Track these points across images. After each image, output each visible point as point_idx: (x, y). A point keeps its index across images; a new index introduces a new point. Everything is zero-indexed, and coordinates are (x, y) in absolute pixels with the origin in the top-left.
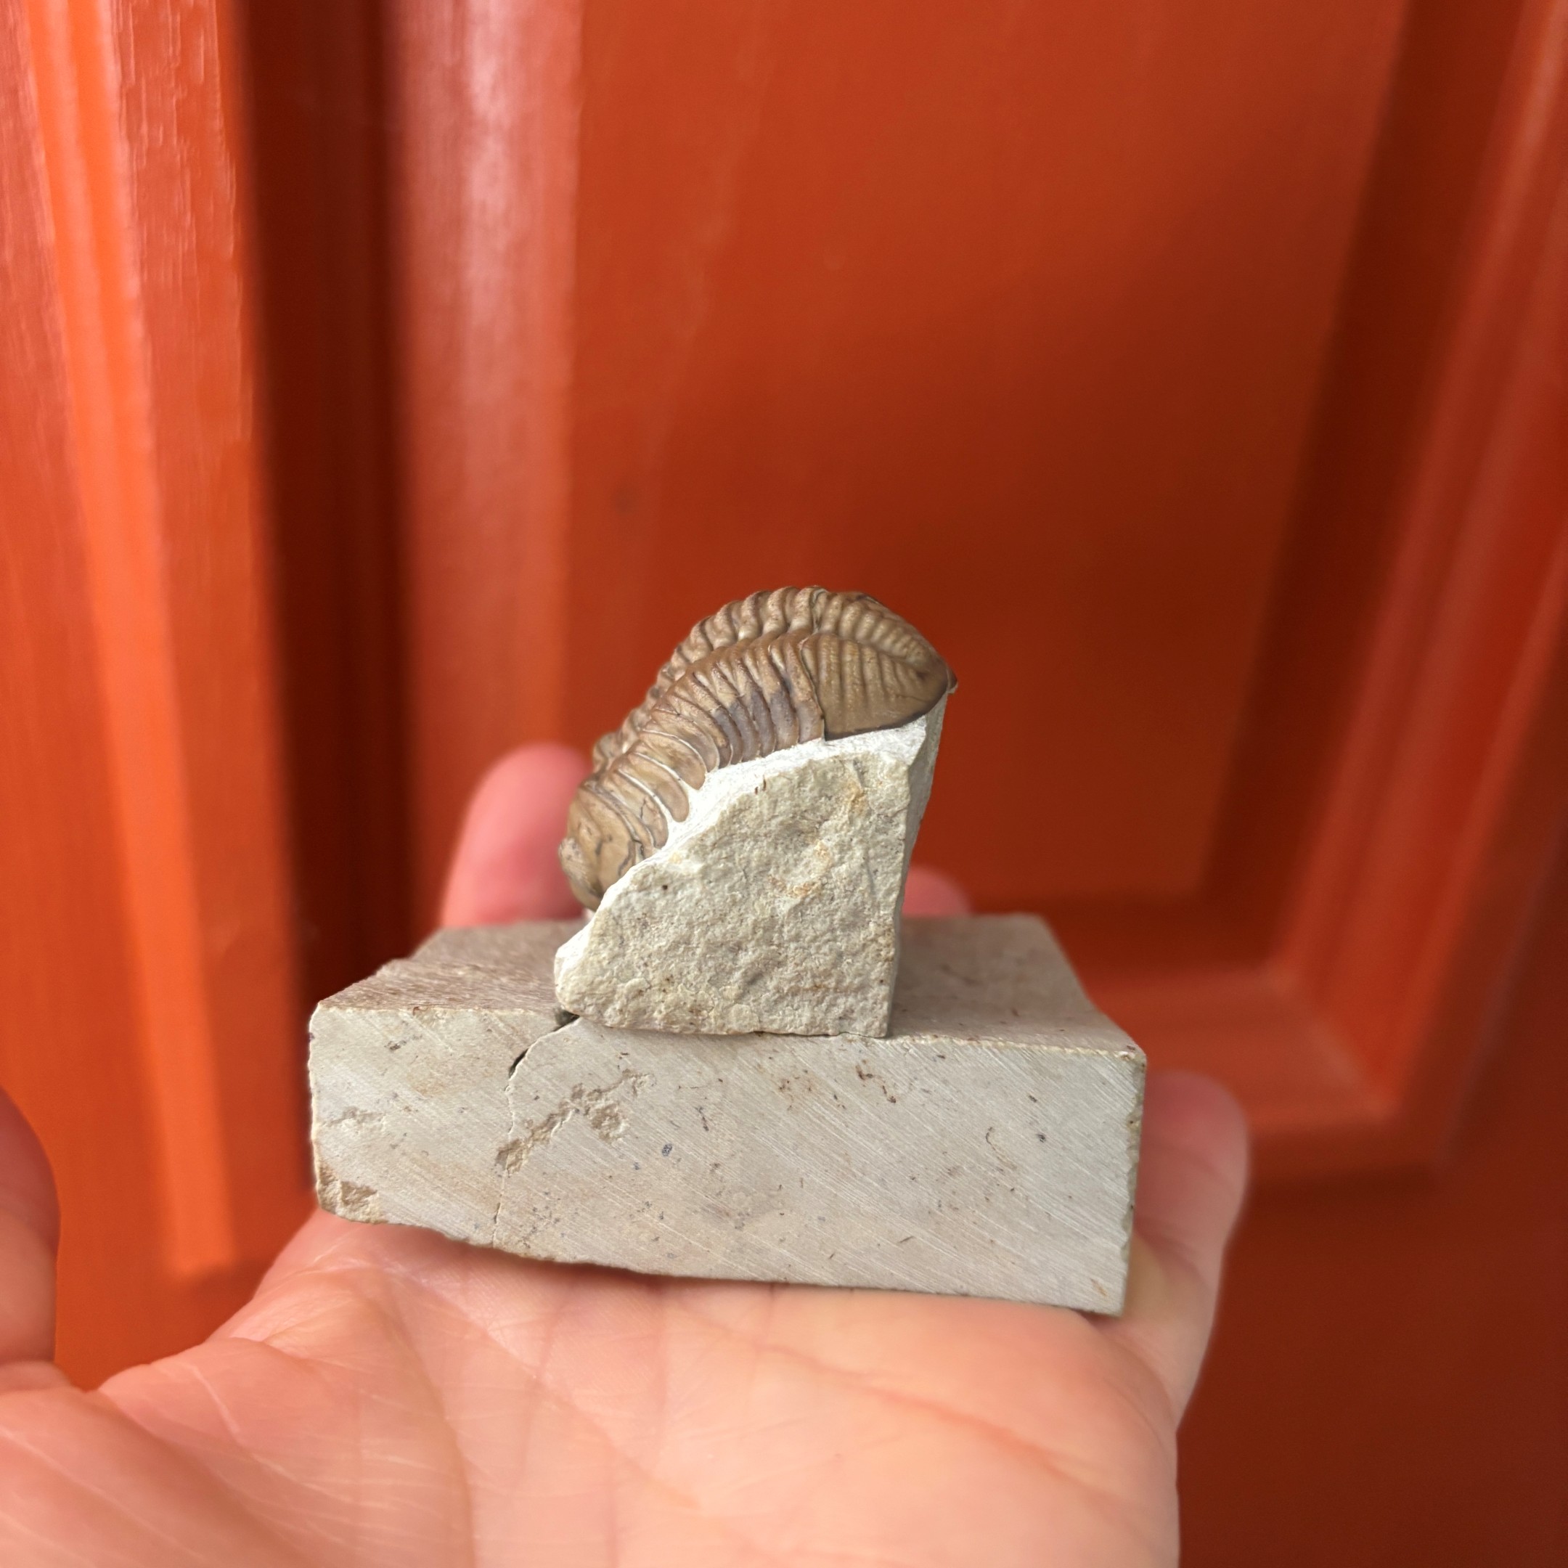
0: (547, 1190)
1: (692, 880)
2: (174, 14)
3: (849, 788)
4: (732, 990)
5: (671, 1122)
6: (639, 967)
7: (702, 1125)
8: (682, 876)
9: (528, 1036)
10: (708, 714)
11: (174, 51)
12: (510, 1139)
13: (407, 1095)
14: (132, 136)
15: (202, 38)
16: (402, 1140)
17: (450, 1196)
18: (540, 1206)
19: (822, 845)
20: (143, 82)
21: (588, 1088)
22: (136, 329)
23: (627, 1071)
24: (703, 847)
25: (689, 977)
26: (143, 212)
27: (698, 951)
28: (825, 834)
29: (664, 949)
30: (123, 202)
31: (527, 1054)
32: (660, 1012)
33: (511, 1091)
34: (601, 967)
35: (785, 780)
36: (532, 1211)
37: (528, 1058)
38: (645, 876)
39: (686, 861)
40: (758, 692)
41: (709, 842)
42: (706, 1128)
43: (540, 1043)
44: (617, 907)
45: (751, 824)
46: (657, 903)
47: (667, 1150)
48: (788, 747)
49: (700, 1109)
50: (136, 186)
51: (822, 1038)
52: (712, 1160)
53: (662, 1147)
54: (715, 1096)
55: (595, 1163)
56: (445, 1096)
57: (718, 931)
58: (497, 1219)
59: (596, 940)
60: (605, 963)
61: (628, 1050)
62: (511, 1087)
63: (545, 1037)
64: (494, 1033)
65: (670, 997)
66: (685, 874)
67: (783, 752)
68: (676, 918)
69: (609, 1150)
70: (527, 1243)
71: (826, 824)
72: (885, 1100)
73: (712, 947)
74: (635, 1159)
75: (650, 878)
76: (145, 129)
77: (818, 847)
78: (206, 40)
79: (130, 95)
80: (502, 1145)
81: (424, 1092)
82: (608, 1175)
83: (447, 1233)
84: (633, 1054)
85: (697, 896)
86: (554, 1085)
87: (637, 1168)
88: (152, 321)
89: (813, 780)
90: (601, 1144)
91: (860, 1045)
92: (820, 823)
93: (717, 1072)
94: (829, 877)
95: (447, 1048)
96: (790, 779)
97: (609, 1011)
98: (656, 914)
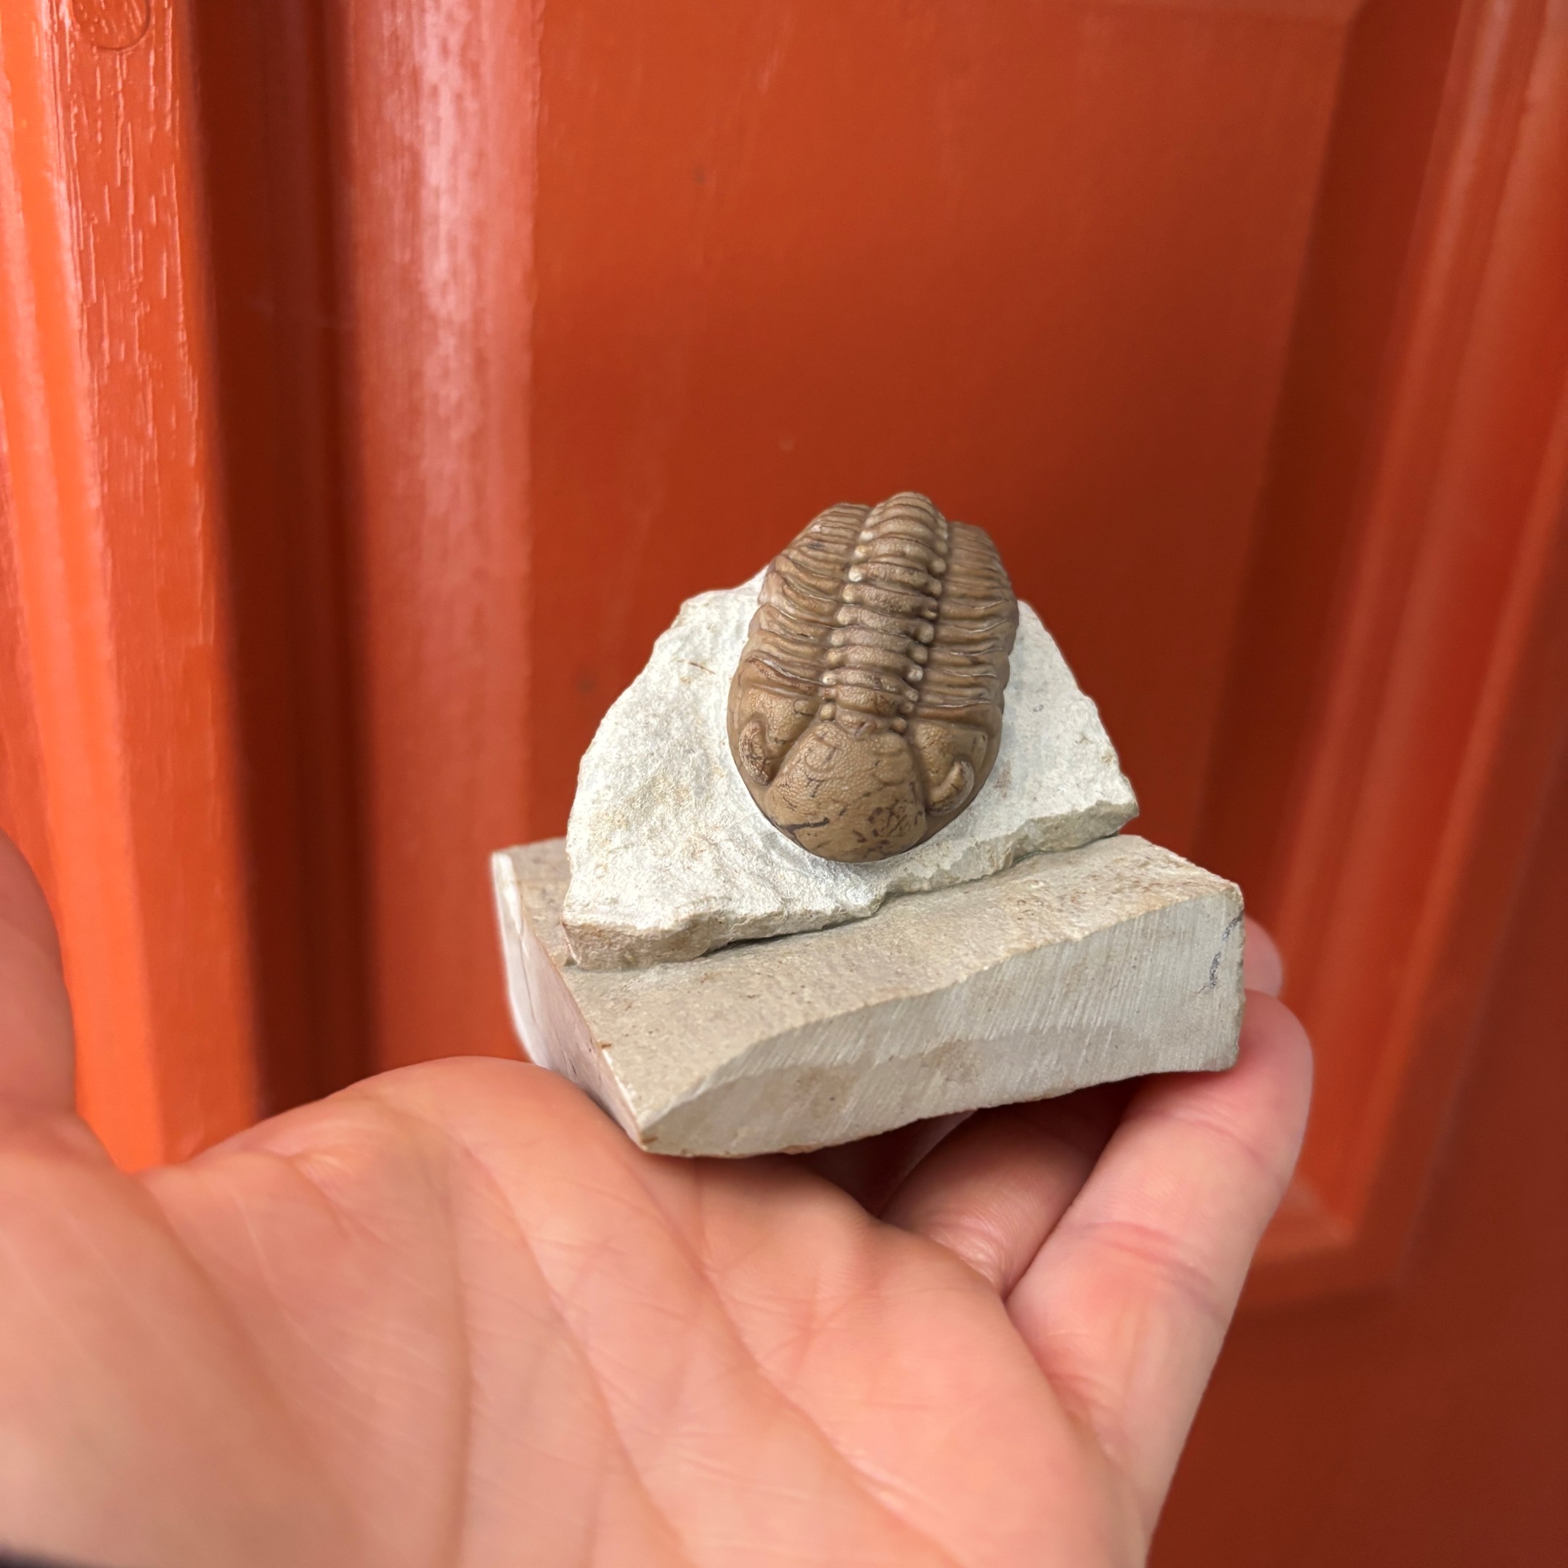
2: (135, 232)
11: (136, 268)
14: (94, 352)
15: (165, 255)
20: (105, 299)
22: (96, 538)
26: (104, 427)
30: (84, 417)
50: (96, 399)
76: (106, 344)
78: (168, 257)
79: (92, 312)
88: (112, 529)
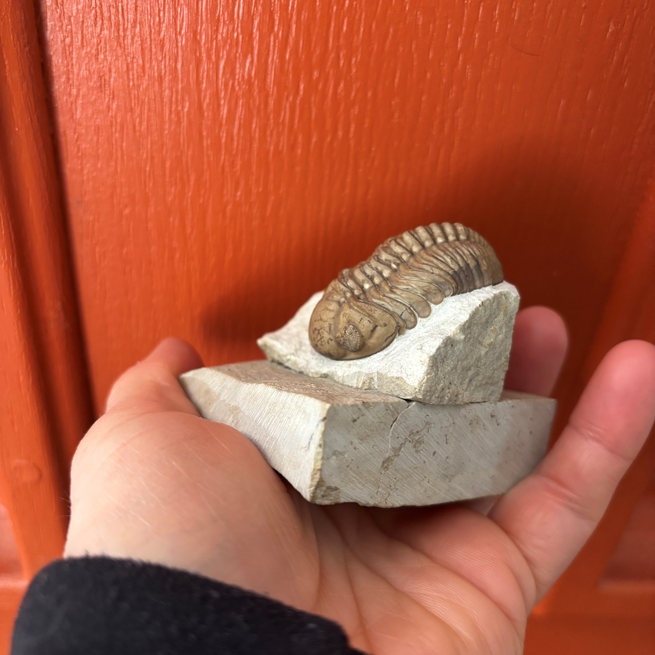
0: (395, 477)
1: (460, 342)
3: (503, 305)
4: (465, 386)
5: (437, 442)
6: (442, 379)
7: (445, 442)
8: (457, 340)
9: (399, 411)
10: (448, 274)
12: (387, 456)
13: (356, 441)
16: (351, 463)
17: (364, 485)
18: (392, 485)
19: (494, 327)
21: (415, 431)
23: (427, 422)
24: (464, 328)
25: (455, 382)
27: (459, 371)
28: (495, 323)
29: (450, 371)
31: (397, 419)
32: (448, 397)
33: (390, 436)
34: (433, 379)
35: (489, 302)
36: (389, 487)
37: (398, 420)
38: (447, 341)
39: (459, 334)
40: (467, 265)
41: (466, 327)
42: (447, 443)
43: (403, 414)
44: (436, 354)
45: (477, 319)
46: (449, 352)
47: (434, 453)
48: (480, 288)
49: (446, 436)
51: (483, 403)
52: (446, 455)
53: (433, 452)
54: (451, 429)
55: (412, 462)
56: (368, 441)
57: (465, 363)
58: (378, 493)
59: (430, 368)
60: (434, 377)
61: (429, 414)
62: (391, 434)
63: (404, 411)
64: (389, 411)
65: (451, 391)
66: (458, 340)
67: (478, 290)
68: (454, 358)
69: (417, 457)
70: (386, 501)
71: (496, 319)
72: (496, 424)
73: (463, 369)
74: (425, 459)
75: (449, 342)
77: (492, 328)
80: (384, 460)
81: (362, 440)
82: (415, 467)
83: (360, 502)
84: (430, 416)
85: (461, 348)
86: (404, 431)
87: (424, 462)
89: (496, 302)
90: (415, 455)
91: (493, 405)
92: (494, 319)
93: (453, 420)
94: (496, 340)
95: (372, 419)
96: (490, 301)
97: (433, 397)
98: (448, 357)
